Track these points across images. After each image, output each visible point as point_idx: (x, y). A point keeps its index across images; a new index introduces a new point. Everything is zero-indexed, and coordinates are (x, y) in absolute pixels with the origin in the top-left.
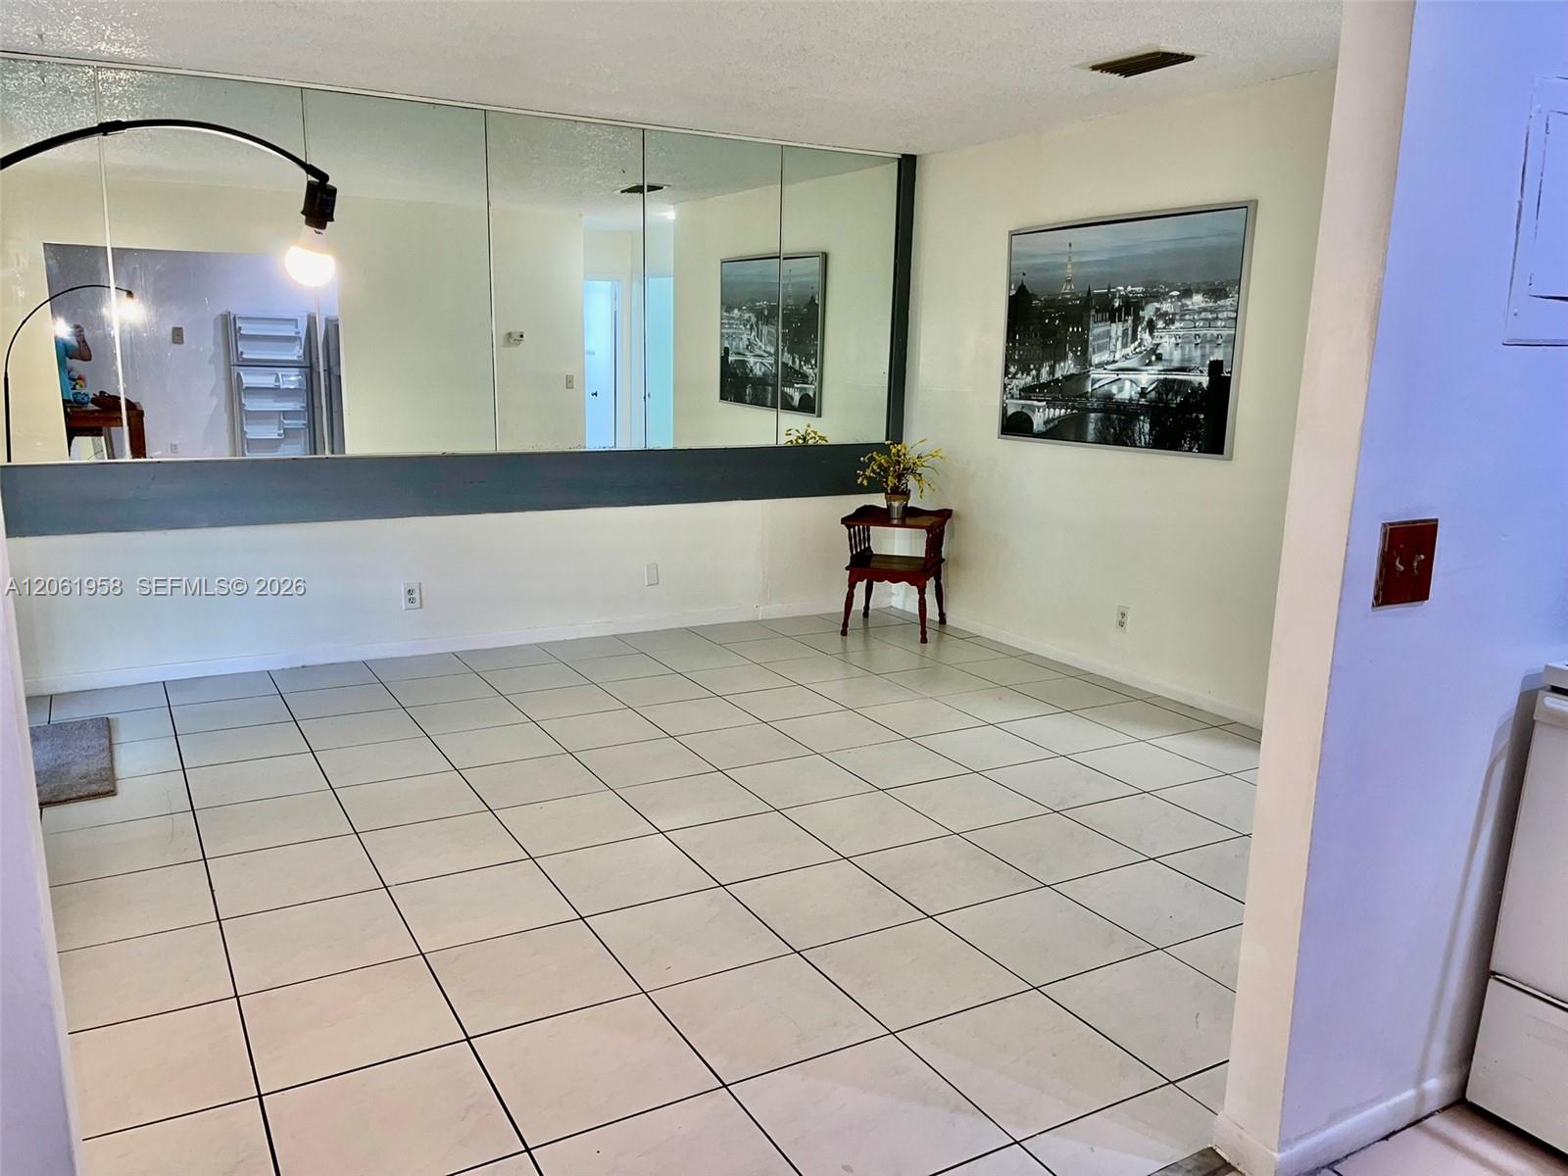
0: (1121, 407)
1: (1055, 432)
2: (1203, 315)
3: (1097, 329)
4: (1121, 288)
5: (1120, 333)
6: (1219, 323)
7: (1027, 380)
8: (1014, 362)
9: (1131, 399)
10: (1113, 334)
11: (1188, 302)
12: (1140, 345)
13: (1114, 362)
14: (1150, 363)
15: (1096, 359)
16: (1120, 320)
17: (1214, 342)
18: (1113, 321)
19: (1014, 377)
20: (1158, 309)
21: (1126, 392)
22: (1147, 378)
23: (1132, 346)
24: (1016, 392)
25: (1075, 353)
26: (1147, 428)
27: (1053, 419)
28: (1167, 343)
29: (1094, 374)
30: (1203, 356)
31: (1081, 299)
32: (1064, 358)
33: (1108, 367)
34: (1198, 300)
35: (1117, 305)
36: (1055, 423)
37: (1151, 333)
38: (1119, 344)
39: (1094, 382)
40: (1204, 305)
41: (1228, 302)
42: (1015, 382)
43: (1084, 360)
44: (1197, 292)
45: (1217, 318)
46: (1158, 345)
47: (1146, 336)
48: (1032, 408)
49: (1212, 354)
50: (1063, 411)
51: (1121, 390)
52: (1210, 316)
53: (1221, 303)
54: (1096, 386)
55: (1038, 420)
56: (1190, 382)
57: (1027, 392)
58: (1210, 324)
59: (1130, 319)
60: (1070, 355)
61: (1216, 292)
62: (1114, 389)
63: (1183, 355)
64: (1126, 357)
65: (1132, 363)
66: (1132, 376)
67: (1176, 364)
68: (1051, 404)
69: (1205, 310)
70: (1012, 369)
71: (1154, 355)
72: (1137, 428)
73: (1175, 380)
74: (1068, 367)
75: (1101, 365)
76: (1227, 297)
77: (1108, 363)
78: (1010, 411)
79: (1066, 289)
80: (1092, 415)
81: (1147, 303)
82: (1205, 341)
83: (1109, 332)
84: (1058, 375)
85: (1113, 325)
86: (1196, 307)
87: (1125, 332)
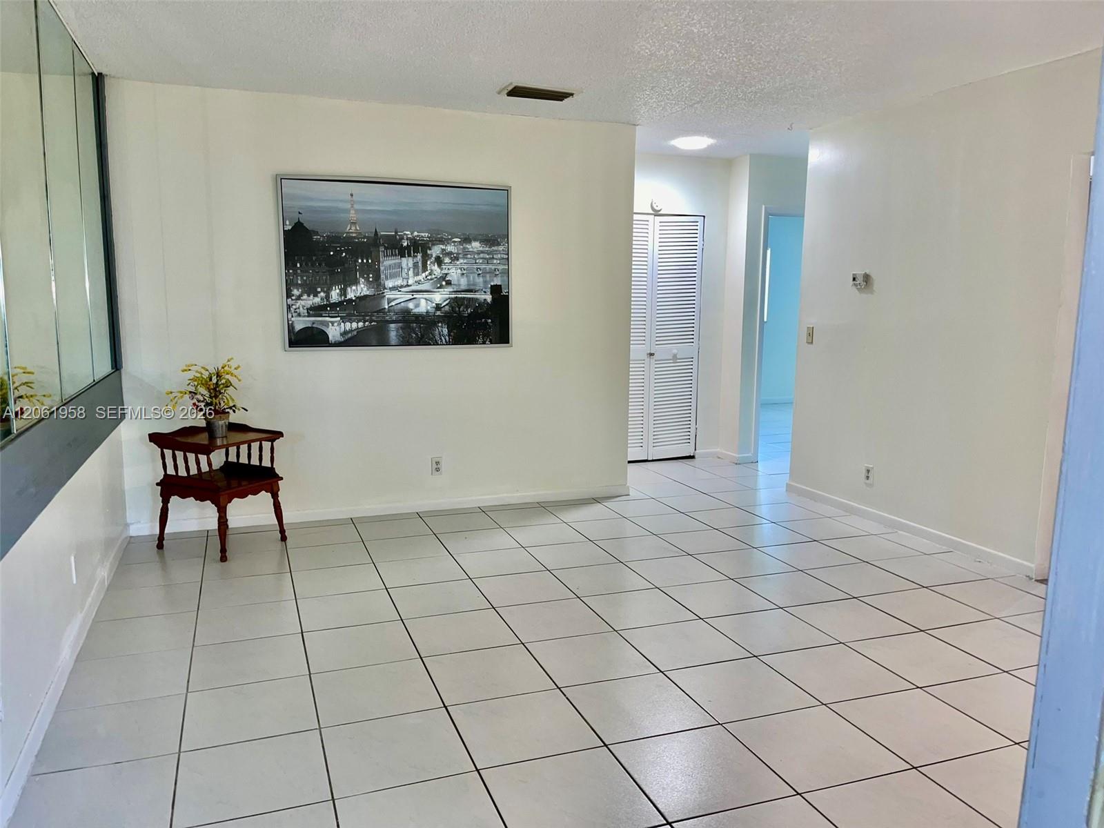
0: (419, 318)
1: (351, 341)
2: (482, 255)
3: (387, 263)
4: (407, 232)
5: (411, 264)
6: (494, 261)
7: (317, 300)
8: (297, 286)
10: (404, 265)
11: (469, 247)
12: (430, 274)
13: (408, 286)
14: (441, 287)
15: (390, 284)
16: (409, 256)
17: (493, 273)
18: (402, 256)
19: (299, 298)
20: (443, 250)
21: (423, 306)
22: (440, 297)
23: (424, 275)
24: (302, 311)
25: (367, 279)
27: (351, 331)
29: (389, 295)
31: (368, 238)
32: (356, 282)
33: (402, 290)
34: (476, 245)
35: (405, 244)
36: (355, 333)
37: (440, 266)
38: (411, 273)
39: (390, 301)
40: (481, 249)
41: (501, 248)
42: (300, 303)
43: (377, 282)
44: (475, 240)
45: (493, 258)
47: (436, 267)
48: (326, 324)
50: (361, 324)
51: (417, 306)
52: (487, 256)
53: (495, 248)
54: (393, 304)
55: (334, 331)
56: (477, 299)
57: (316, 310)
58: (487, 261)
59: (419, 256)
60: (362, 280)
61: (490, 241)
62: (411, 305)
64: (418, 282)
66: (426, 295)
68: (344, 319)
69: (479, 253)
70: (296, 292)
74: (360, 289)
75: (394, 288)
76: (499, 244)
77: (402, 287)
78: (298, 327)
79: (352, 230)
80: (392, 326)
81: (433, 245)
83: (399, 264)
84: (351, 295)
85: (403, 259)
86: (475, 250)
87: (415, 265)
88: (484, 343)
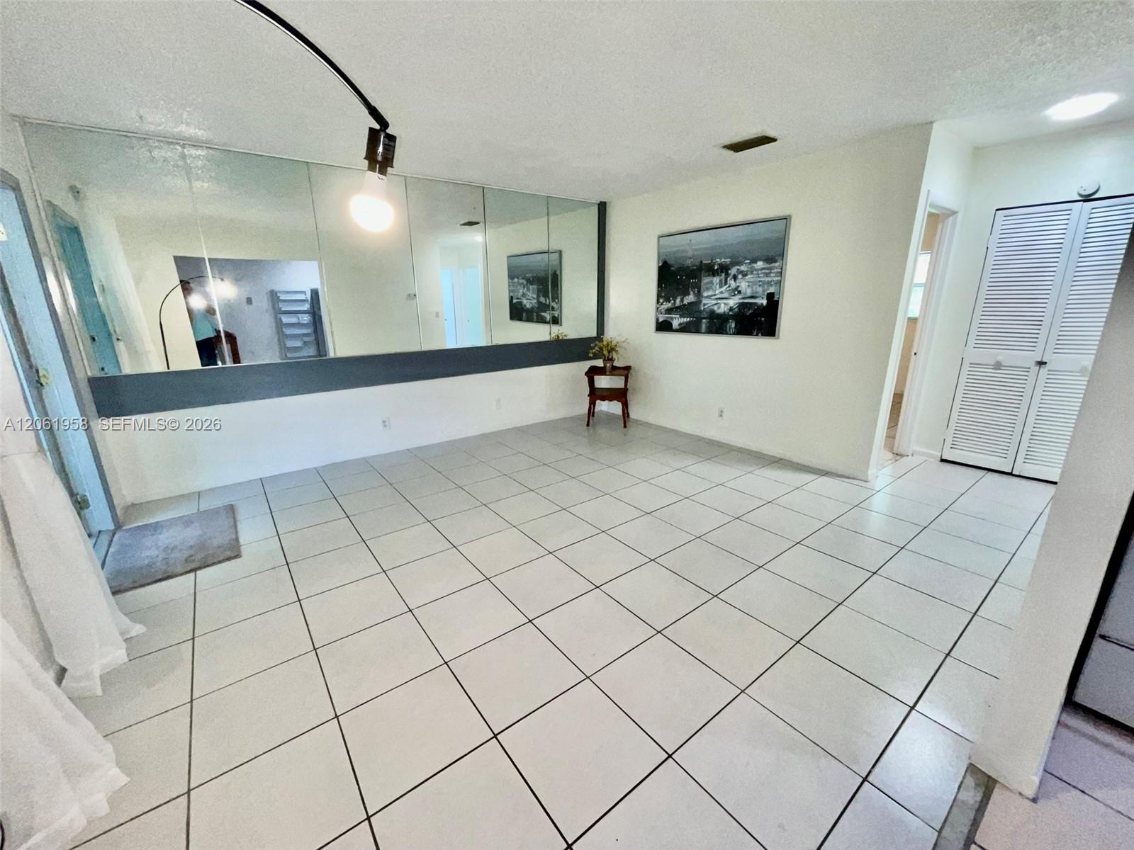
0: (719, 316)
1: (684, 329)
2: (763, 271)
3: (706, 280)
4: (718, 260)
5: (718, 281)
6: (772, 275)
7: (669, 305)
8: (662, 297)
9: (724, 312)
10: (714, 282)
11: (755, 265)
12: (729, 287)
13: (715, 295)
14: (735, 295)
15: (705, 294)
16: (718, 275)
17: (769, 283)
18: (714, 276)
19: (662, 304)
20: (738, 269)
21: (722, 309)
22: (733, 302)
23: (725, 287)
24: (663, 310)
25: (694, 292)
26: (733, 325)
27: (683, 323)
28: (743, 285)
29: (704, 301)
30: (764, 291)
31: (697, 266)
32: (689, 294)
33: (712, 298)
34: (760, 264)
35: (716, 268)
36: (685, 325)
37: (735, 280)
38: (718, 287)
39: (705, 305)
40: (763, 266)
41: (777, 264)
42: (662, 307)
43: (699, 294)
44: (760, 260)
45: (771, 273)
46: (738, 286)
47: (732, 282)
48: (672, 318)
49: (769, 289)
50: (688, 319)
51: (719, 308)
52: (767, 271)
53: (773, 265)
54: (706, 307)
55: (675, 324)
56: (755, 304)
57: (669, 311)
58: (767, 275)
59: (723, 275)
60: (692, 293)
61: (770, 260)
62: (715, 308)
63: (752, 290)
64: (721, 293)
65: (726, 295)
66: (725, 301)
67: (749, 295)
68: (682, 316)
69: (764, 269)
70: (661, 301)
71: (737, 291)
72: (728, 325)
73: (748, 303)
74: (690, 298)
75: (708, 297)
76: (776, 261)
77: (712, 296)
78: (661, 320)
79: (689, 262)
80: (704, 321)
81: (732, 267)
82: (764, 283)
83: (712, 281)
84: (686, 302)
85: (715, 278)
86: (759, 267)
87: (721, 281)
88: (757, 335)
